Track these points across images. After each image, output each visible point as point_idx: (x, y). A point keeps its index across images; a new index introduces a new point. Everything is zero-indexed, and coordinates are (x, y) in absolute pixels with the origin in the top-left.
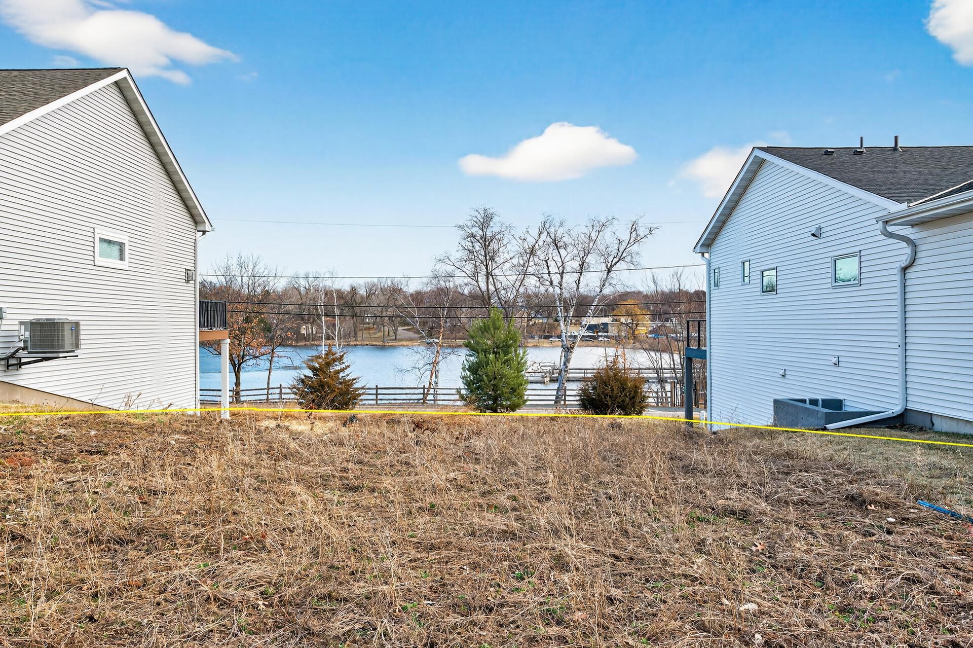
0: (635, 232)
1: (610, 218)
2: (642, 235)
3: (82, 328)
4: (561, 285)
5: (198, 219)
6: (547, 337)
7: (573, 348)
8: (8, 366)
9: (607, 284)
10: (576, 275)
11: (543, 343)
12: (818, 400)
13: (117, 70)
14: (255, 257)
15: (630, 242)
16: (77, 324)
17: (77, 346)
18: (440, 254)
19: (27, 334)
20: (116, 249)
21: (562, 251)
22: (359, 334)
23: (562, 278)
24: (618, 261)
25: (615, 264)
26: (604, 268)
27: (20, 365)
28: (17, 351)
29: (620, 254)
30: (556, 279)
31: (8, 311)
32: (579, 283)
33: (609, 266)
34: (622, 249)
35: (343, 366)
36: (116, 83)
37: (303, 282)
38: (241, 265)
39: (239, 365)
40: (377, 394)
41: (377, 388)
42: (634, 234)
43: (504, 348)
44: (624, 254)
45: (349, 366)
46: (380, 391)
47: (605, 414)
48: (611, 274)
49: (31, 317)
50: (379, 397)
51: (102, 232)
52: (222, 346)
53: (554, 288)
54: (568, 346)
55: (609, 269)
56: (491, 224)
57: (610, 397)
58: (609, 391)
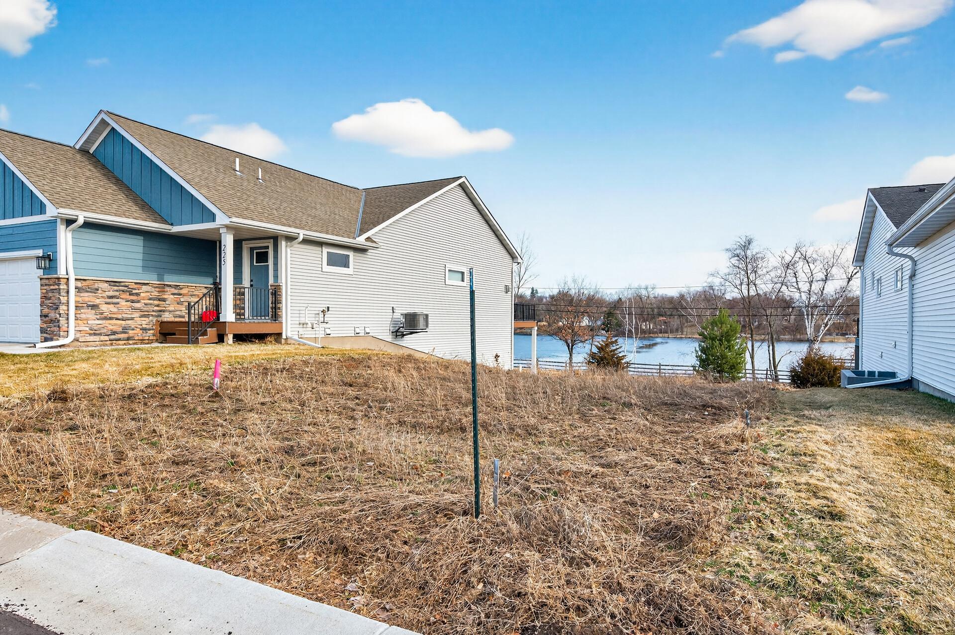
3: (429, 318)
4: (810, 291)
5: (514, 256)
6: (843, 335)
7: (815, 341)
8: (397, 336)
9: (848, 289)
10: (821, 283)
11: (839, 339)
12: (875, 372)
13: (461, 177)
16: (427, 316)
17: (427, 326)
19: (404, 320)
20: (460, 275)
21: (811, 265)
22: (685, 330)
23: (811, 286)
24: (858, 272)
25: (855, 274)
26: (844, 276)
27: (403, 335)
28: (399, 329)
30: (805, 287)
31: (396, 308)
32: (823, 290)
33: (849, 276)
35: (618, 347)
36: (460, 185)
37: (644, 293)
38: (574, 281)
39: (572, 346)
41: (660, 365)
43: (727, 337)
45: (621, 347)
46: (662, 367)
48: (851, 283)
49: (407, 312)
51: (449, 266)
52: (533, 331)
53: (800, 293)
54: (812, 339)
55: (849, 279)
56: (751, 247)
57: (812, 375)
58: (811, 371)
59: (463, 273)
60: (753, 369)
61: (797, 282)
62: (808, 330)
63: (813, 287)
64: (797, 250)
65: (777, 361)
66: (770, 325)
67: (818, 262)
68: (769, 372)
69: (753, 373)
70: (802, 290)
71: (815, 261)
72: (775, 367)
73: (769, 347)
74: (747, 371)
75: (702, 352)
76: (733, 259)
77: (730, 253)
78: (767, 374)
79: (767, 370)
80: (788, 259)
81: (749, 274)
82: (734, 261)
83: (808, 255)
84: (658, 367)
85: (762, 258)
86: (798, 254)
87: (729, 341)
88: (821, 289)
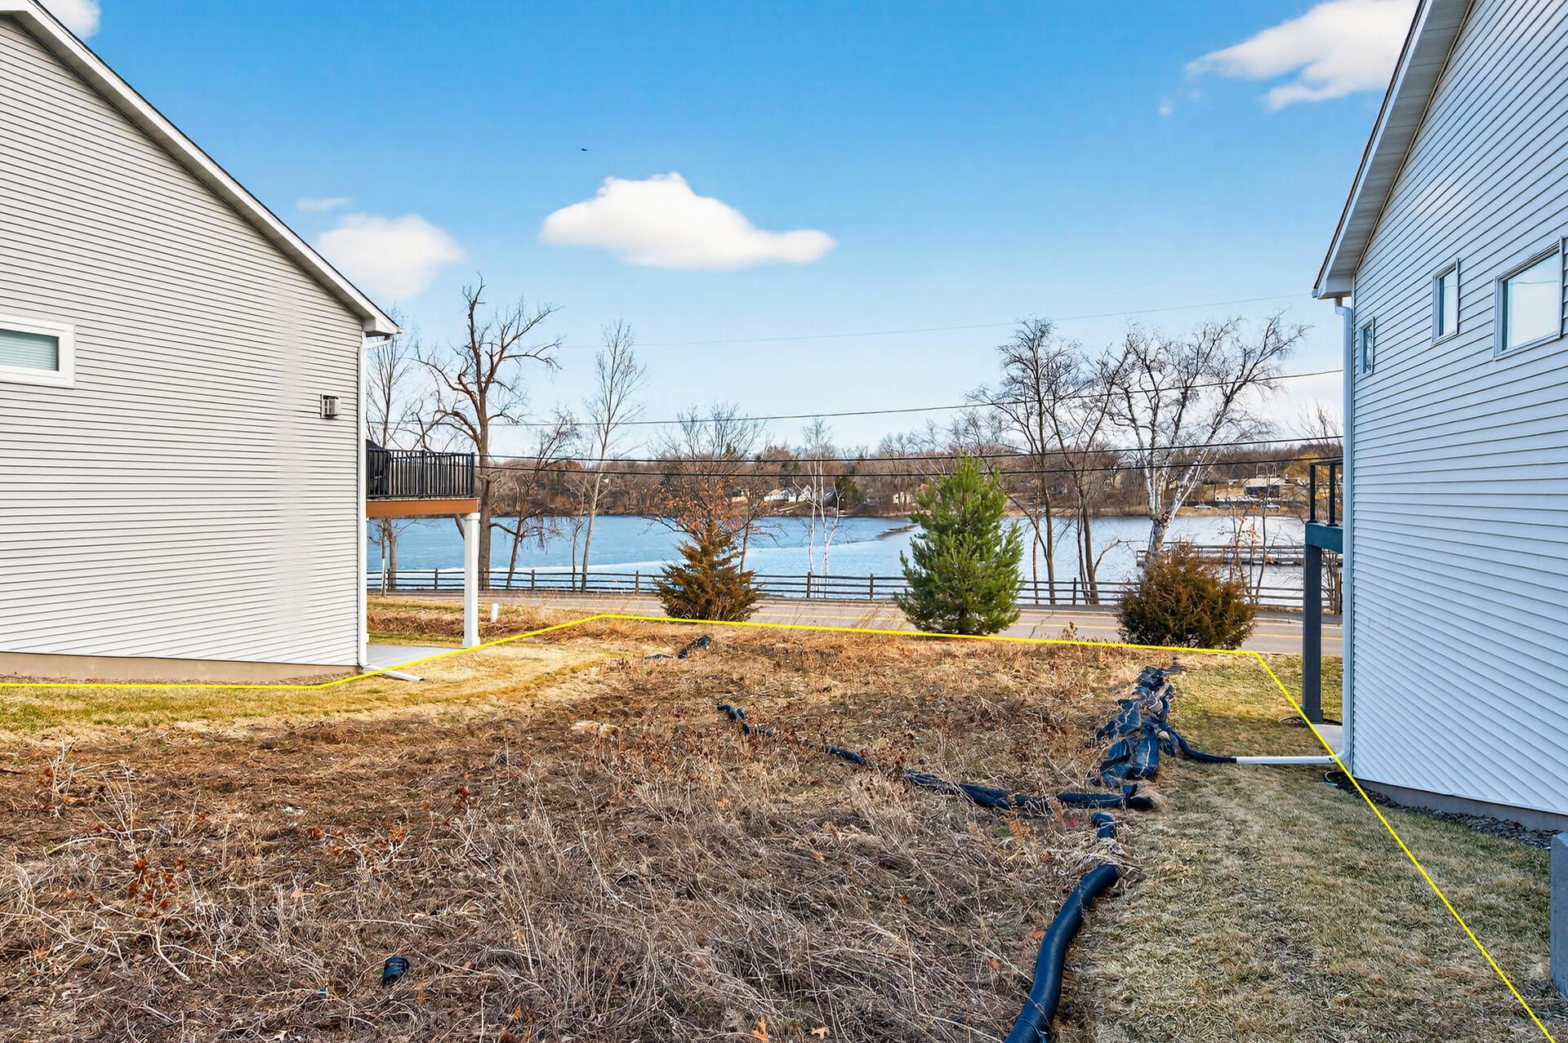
0: (1273, 336)
1: (1234, 319)
2: (1284, 338)
4: (1153, 425)
7: (1166, 521)
9: (1224, 420)
10: (1175, 409)
14: (731, 405)
15: (1265, 352)
18: (973, 387)
21: (1155, 374)
23: (1155, 415)
24: (1244, 383)
25: (1239, 388)
26: (1220, 396)
29: (1246, 372)
32: (1179, 420)
33: (1228, 392)
34: (1249, 365)
40: (872, 586)
41: (872, 578)
42: (1272, 338)
43: (975, 525)
44: (1255, 372)
46: (875, 582)
47: (1160, 643)
48: (1231, 405)
50: (875, 590)
53: (1136, 428)
54: (1160, 517)
55: (1228, 398)
56: (1045, 341)
57: (1173, 613)
58: (1170, 602)
59: (54, 340)
60: (1051, 582)
61: (1130, 406)
62: (1152, 499)
63: (1160, 418)
64: (1131, 348)
65: (1094, 561)
66: (1081, 492)
67: (1170, 368)
68: (1079, 587)
69: (1052, 591)
70: (1139, 423)
71: (1161, 367)
72: (1091, 578)
73: (1079, 535)
74: (1039, 586)
75: (918, 562)
76: (1011, 366)
77: (1008, 356)
78: (1074, 591)
79: (1075, 583)
80: (1113, 365)
81: (1042, 395)
82: (1015, 371)
83: (1151, 356)
84: (868, 583)
85: (1067, 367)
86: (1132, 358)
87: (980, 534)
88: (1176, 419)
